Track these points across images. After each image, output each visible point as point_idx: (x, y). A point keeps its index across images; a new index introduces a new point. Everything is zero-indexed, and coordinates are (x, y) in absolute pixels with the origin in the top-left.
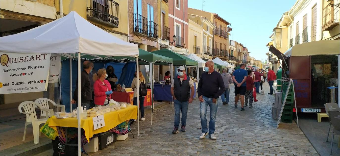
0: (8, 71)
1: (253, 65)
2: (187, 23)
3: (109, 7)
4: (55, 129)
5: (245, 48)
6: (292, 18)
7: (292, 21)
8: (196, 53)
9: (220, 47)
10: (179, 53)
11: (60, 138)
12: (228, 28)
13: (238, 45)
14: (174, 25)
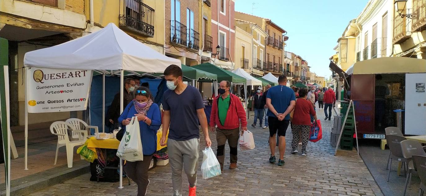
0: (42, 88)
1: (314, 83)
2: (233, 31)
3: (144, 14)
4: (95, 150)
5: (304, 61)
6: (360, 27)
7: (360, 30)
8: (243, 68)
9: (273, 60)
10: (223, 67)
11: (99, 160)
12: (283, 37)
13: (296, 58)
14: (218, 33)
